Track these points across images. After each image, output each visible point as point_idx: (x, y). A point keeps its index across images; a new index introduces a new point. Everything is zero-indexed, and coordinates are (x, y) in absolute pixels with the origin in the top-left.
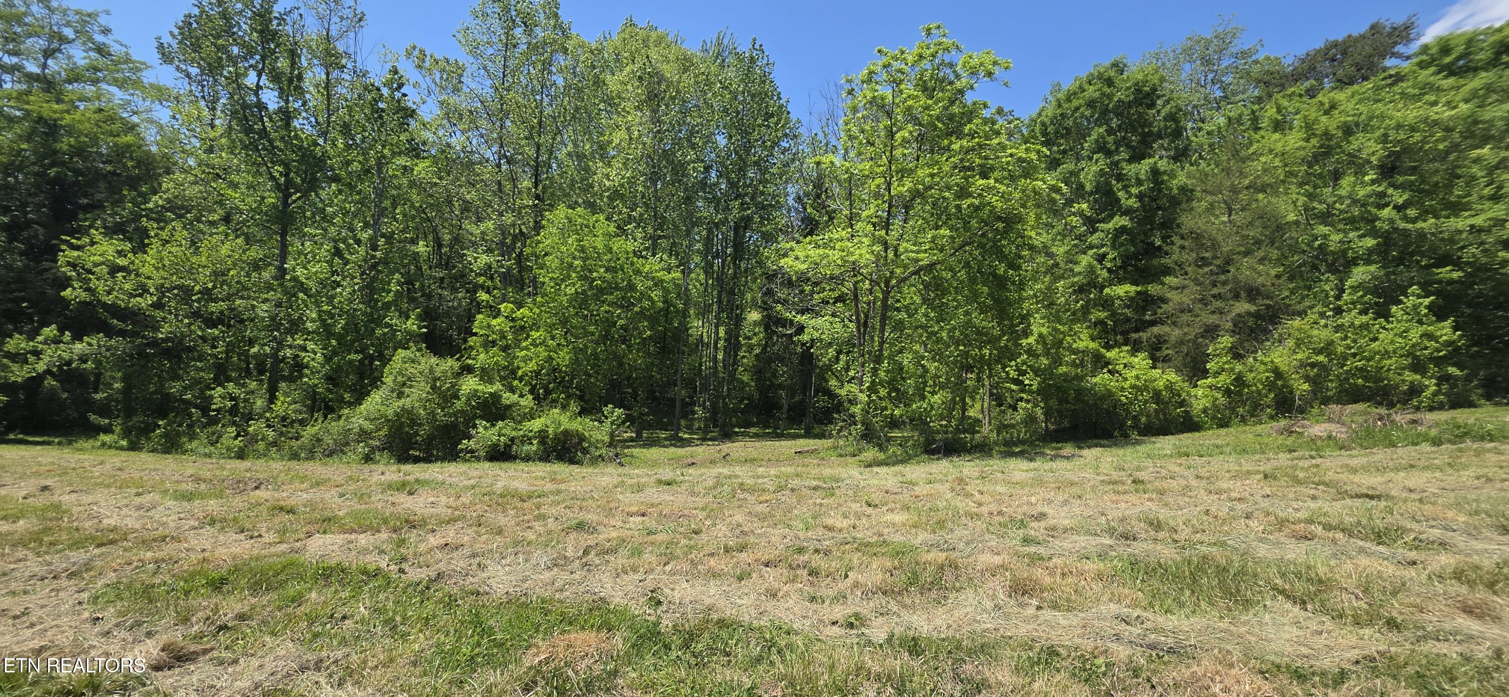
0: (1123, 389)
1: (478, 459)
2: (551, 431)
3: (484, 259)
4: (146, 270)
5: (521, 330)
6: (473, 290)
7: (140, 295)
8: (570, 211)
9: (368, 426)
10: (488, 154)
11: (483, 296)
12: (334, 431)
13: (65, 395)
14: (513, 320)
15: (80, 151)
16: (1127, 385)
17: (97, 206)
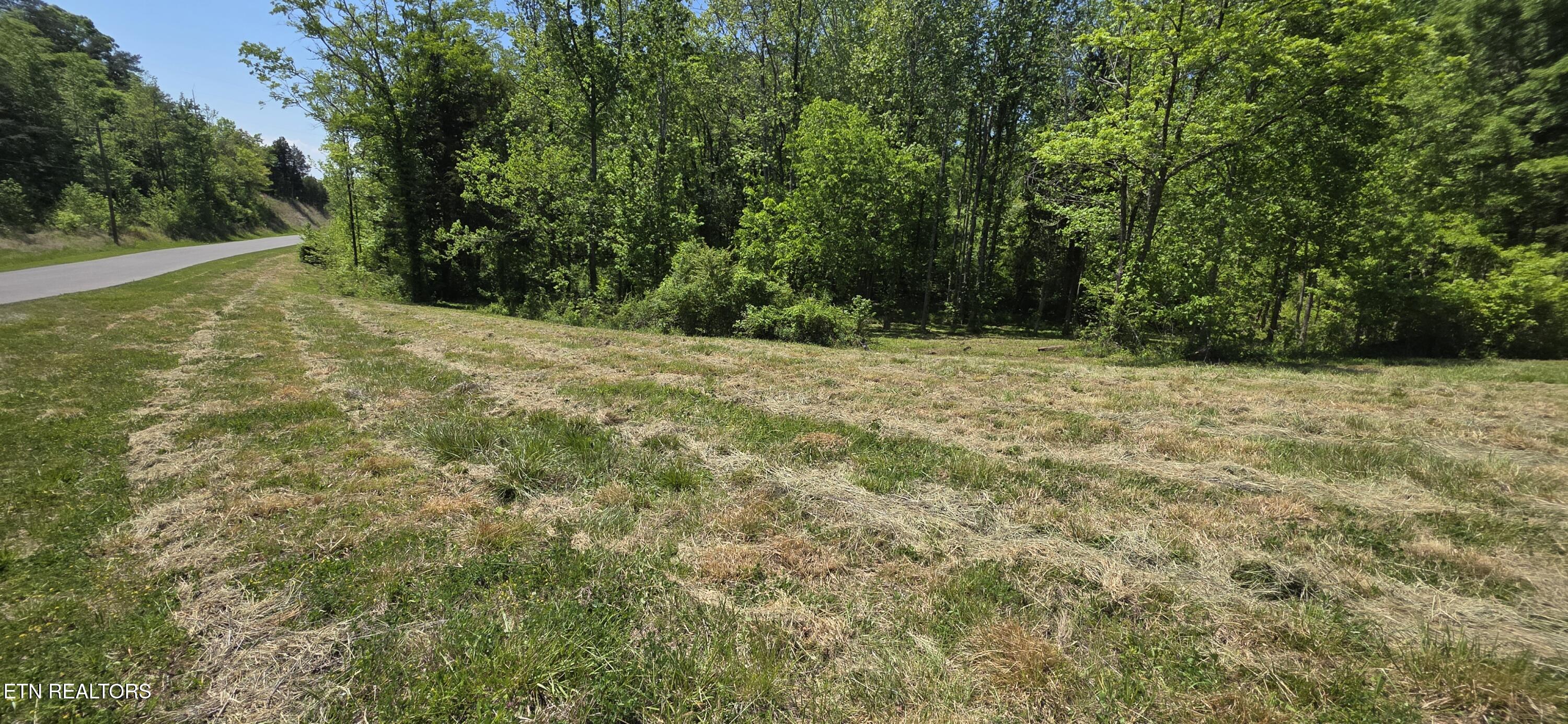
0: (1488, 299)
1: (747, 336)
2: (806, 316)
3: (750, 155)
4: (509, 176)
5: (781, 224)
6: (740, 185)
7: (507, 197)
8: (825, 103)
9: (664, 305)
10: (752, 48)
11: (748, 190)
12: (641, 308)
13: (464, 273)
14: (774, 214)
15: (458, 80)
16: (1494, 294)
17: (470, 125)
